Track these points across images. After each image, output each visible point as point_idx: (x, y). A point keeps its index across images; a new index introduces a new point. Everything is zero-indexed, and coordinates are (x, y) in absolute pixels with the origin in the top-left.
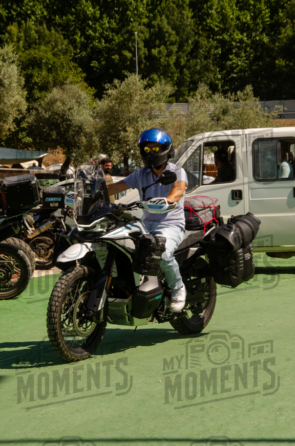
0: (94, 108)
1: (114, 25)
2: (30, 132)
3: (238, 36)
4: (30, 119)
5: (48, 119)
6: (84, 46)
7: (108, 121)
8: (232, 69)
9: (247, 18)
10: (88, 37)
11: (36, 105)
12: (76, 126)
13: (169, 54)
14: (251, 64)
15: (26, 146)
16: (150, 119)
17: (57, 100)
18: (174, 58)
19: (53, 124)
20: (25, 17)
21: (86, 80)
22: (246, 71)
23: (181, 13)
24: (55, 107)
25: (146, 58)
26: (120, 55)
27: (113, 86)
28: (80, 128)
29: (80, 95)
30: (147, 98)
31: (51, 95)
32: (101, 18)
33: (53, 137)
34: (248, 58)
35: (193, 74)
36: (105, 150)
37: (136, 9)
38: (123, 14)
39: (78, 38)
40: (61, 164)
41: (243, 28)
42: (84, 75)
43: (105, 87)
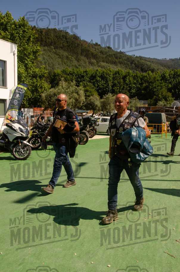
0: (100, 101)
1: (104, 82)
2: (85, 106)
3: (133, 85)
4: (86, 103)
5: (89, 103)
6: (97, 87)
8: (132, 93)
9: (135, 81)
10: (98, 85)
11: (87, 100)
13: (117, 89)
14: (136, 92)
15: (84, 109)
17: (91, 99)
18: (118, 90)
19: (90, 104)
20: (84, 81)
21: (98, 94)
23: (120, 80)
24: (91, 101)
25: (112, 90)
26: (106, 89)
28: (97, 105)
29: (97, 98)
30: (113, 99)
32: (101, 81)
33: (90, 107)
34: (135, 90)
36: (103, 111)
37: (110, 79)
38: (106, 80)
39: (96, 85)
40: (92, 114)
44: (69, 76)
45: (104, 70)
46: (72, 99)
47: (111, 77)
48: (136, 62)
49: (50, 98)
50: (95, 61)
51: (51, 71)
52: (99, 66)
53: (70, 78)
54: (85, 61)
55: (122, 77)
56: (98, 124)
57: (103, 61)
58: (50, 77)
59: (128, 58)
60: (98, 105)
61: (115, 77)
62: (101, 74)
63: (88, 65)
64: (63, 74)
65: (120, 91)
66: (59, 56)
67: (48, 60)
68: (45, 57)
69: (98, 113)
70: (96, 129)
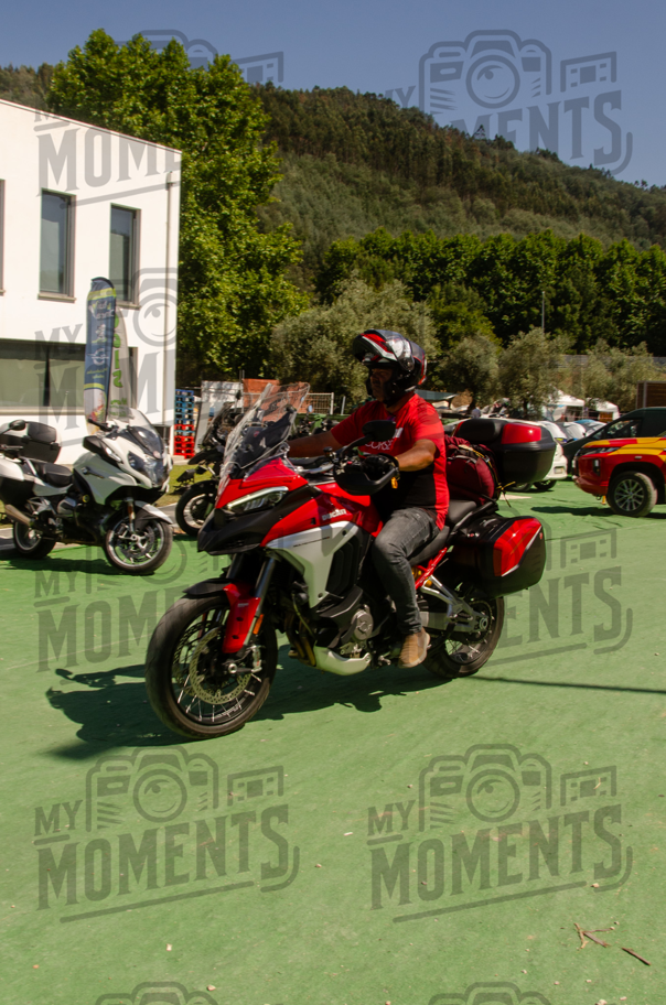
0: (500, 356)
1: (525, 286)
2: (442, 375)
3: (636, 298)
4: (443, 365)
5: (458, 365)
6: (497, 304)
8: (630, 327)
9: (645, 283)
10: (502, 297)
11: (448, 353)
12: (483, 372)
13: (574, 311)
14: (648, 323)
15: (439, 388)
16: (550, 368)
17: (466, 349)
18: (577, 315)
19: (462, 369)
20: (447, 278)
21: (494, 331)
22: (642, 329)
23: (585, 276)
24: (465, 355)
25: (551, 314)
26: (529, 311)
27: (517, 337)
28: (486, 375)
29: (488, 345)
30: (548, 349)
31: (462, 344)
32: (514, 279)
33: (462, 381)
34: (645, 318)
35: (593, 331)
36: (507, 395)
37: (545, 272)
38: (534, 276)
39: (492, 296)
41: (641, 291)
42: (493, 327)
43: (511, 338)
44: (392, 261)
45: (525, 238)
47: (551, 265)
48: (653, 208)
50: (492, 205)
51: (322, 241)
52: (505, 224)
53: (394, 268)
54: (451, 206)
55: (592, 267)
57: (525, 207)
58: (317, 266)
59: (621, 194)
60: (491, 372)
61: (567, 265)
62: (514, 252)
63: (463, 219)
64: (365, 255)
65: (585, 319)
66: (353, 188)
67: (314, 203)
68: (303, 191)
69: (488, 403)
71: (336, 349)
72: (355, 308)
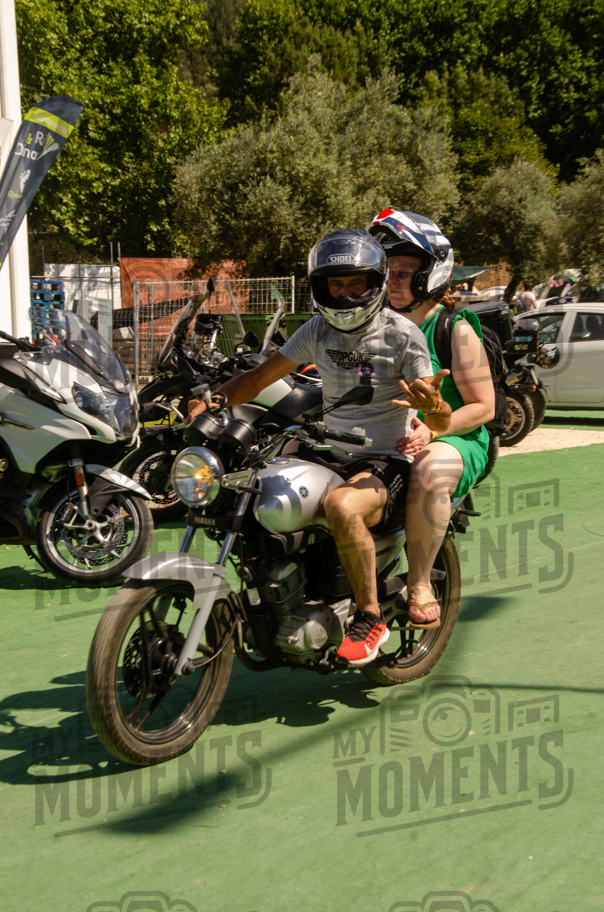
0: (558, 197)
2: (458, 237)
4: (460, 218)
5: (487, 217)
7: (583, 218)
11: (470, 196)
12: (530, 226)
17: (500, 187)
19: (494, 223)
21: (546, 153)
24: (499, 198)
27: (592, 160)
28: (536, 231)
29: (537, 178)
31: (492, 179)
33: (496, 243)
36: (575, 261)
40: (505, 287)
42: (544, 147)
43: (579, 163)
46: (372, 193)
49: (233, 188)
56: (551, 354)
60: (544, 225)
70: (540, 385)
71: (290, 199)
72: (316, 124)
